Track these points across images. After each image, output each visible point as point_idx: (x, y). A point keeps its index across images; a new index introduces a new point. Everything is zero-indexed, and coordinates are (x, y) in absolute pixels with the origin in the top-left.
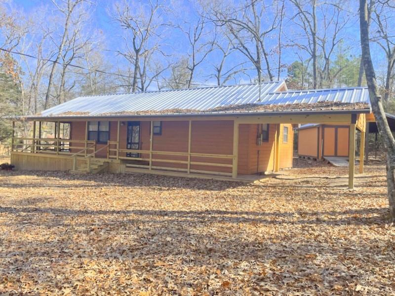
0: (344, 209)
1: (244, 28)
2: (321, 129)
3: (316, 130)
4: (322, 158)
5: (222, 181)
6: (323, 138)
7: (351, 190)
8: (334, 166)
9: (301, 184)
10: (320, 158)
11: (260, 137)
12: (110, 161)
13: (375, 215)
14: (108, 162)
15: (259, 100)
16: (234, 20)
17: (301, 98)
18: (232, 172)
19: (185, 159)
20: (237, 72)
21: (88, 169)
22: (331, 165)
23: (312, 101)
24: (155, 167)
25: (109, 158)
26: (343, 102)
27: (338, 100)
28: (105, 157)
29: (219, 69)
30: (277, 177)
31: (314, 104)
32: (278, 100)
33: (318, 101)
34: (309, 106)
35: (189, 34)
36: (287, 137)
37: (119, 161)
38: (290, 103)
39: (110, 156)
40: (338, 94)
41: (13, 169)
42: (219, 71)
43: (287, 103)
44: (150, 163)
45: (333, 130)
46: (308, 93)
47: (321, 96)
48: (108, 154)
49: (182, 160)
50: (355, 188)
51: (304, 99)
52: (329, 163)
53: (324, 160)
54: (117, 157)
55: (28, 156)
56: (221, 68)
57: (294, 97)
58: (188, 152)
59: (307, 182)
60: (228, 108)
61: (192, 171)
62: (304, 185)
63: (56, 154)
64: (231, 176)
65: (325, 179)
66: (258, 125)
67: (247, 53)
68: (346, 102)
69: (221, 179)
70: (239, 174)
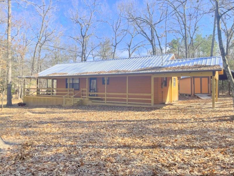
0: (213, 117)
1: (145, 22)
2: (192, 79)
3: (190, 79)
4: (194, 95)
5: (146, 108)
6: (194, 83)
7: (214, 109)
8: (201, 99)
9: (188, 107)
10: (193, 95)
11: (163, 84)
12: (83, 99)
13: (228, 118)
14: (82, 100)
15: (162, 65)
16: (139, 18)
17: (185, 63)
18: (151, 103)
19: (125, 96)
20: (140, 46)
21: (72, 104)
22: (199, 98)
23: (190, 65)
24: (108, 102)
25: (82, 98)
26: (207, 65)
27: (204, 64)
28: (80, 97)
29: (129, 45)
30: (173, 105)
31: (192, 66)
32: (172, 64)
33: (194, 64)
34: (190, 68)
35: (113, 26)
36: (175, 84)
37: (88, 99)
38: (179, 66)
39: (83, 97)
40: (204, 61)
41: (25, 105)
42: (129, 46)
43: (178, 66)
44: (106, 99)
45: (199, 79)
46: (188, 60)
47: (195, 62)
48: (81, 95)
49: (124, 97)
50: (215, 109)
51: (186, 64)
52: (198, 97)
53: (195, 96)
54: (87, 97)
55: (34, 98)
56: (130, 45)
57: (180, 63)
58: (126, 93)
59: (191, 107)
60: (146, 69)
61: (129, 103)
62: (189, 108)
63: (50, 96)
64: (151, 105)
65: (199, 105)
66: (162, 78)
67: (145, 36)
68: (208, 65)
69: (146, 107)
70: (155, 104)
